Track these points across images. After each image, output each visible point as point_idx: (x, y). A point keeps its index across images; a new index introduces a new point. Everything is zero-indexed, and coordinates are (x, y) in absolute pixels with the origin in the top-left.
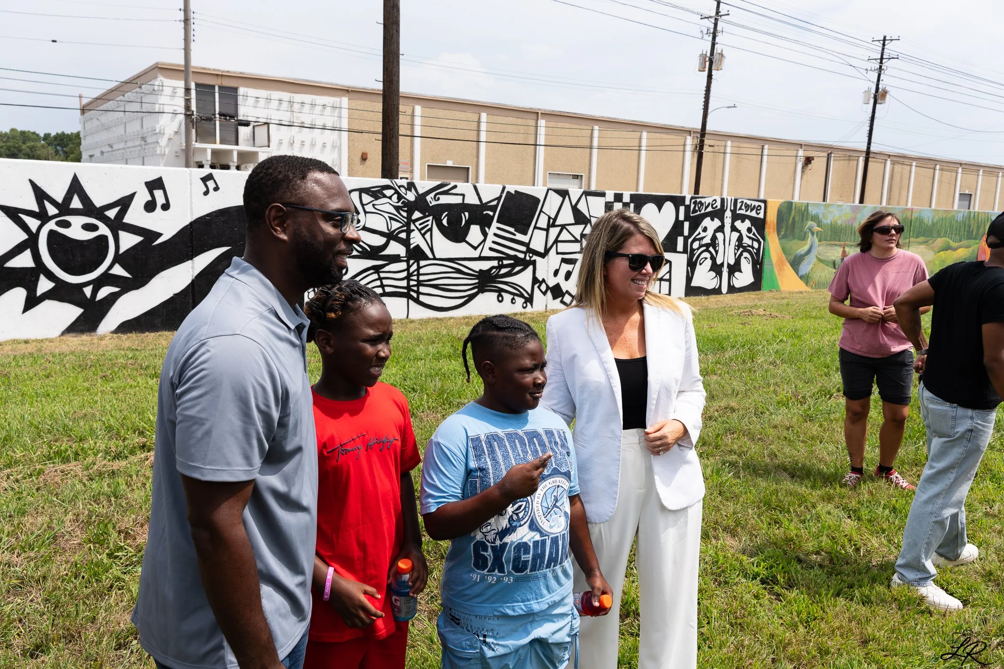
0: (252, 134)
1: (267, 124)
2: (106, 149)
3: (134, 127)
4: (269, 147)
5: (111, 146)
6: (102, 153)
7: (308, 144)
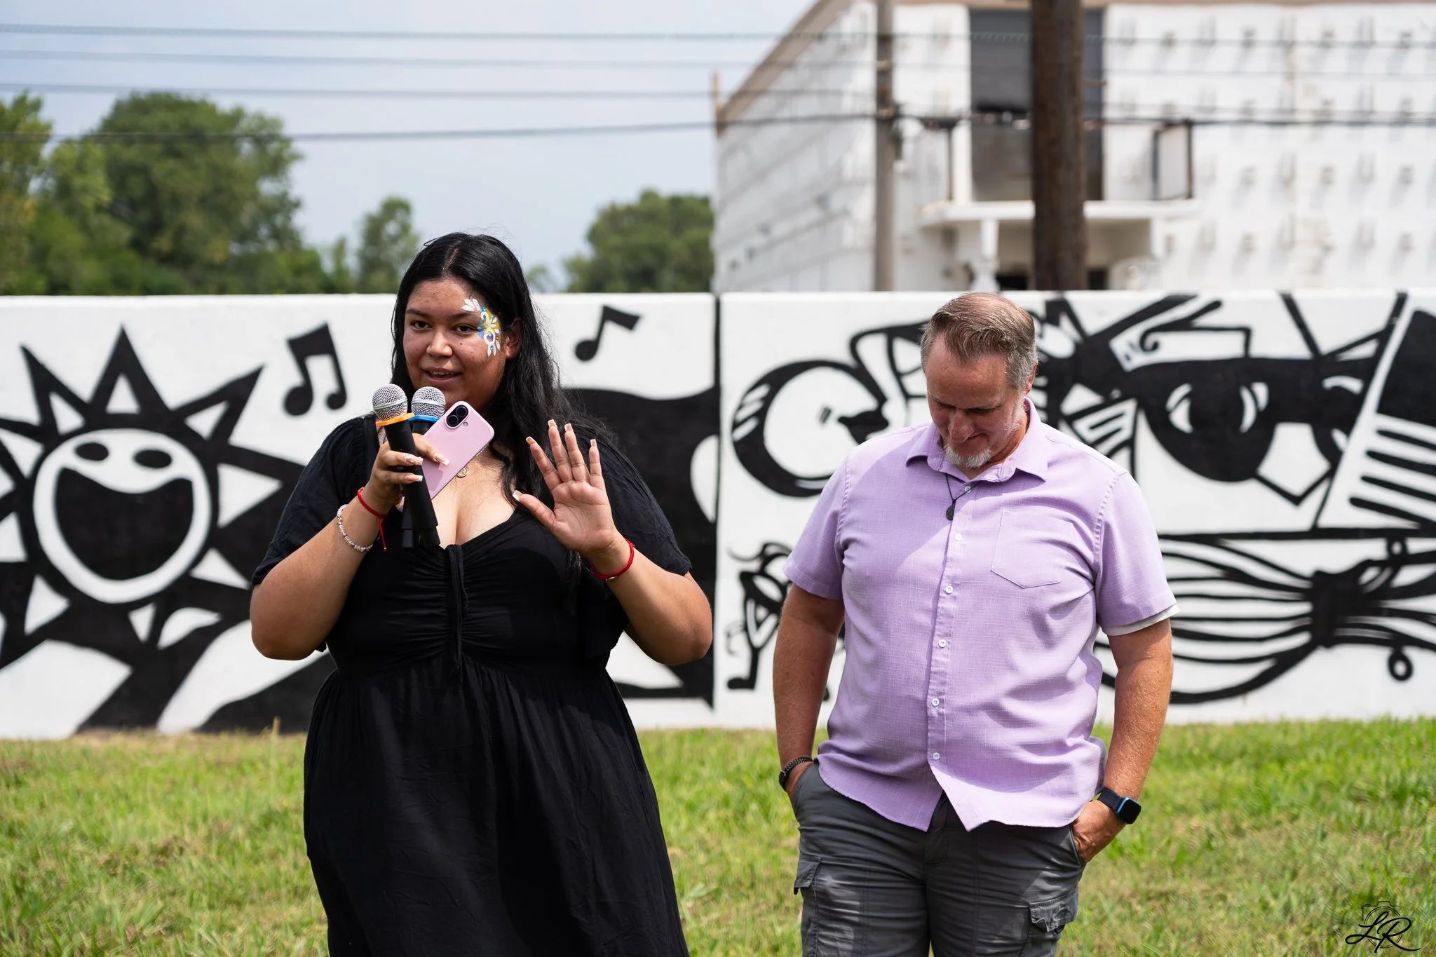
0: (1148, 160)
1: (1189, 124)
2: (758, 241)
3: (808, 168)
4: (1190, 195)
5: (765, 229)
6: (751, 254)
7: (1344, 174)
